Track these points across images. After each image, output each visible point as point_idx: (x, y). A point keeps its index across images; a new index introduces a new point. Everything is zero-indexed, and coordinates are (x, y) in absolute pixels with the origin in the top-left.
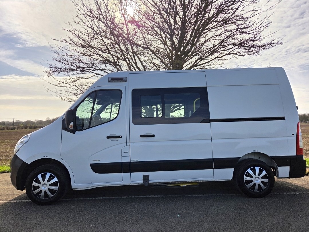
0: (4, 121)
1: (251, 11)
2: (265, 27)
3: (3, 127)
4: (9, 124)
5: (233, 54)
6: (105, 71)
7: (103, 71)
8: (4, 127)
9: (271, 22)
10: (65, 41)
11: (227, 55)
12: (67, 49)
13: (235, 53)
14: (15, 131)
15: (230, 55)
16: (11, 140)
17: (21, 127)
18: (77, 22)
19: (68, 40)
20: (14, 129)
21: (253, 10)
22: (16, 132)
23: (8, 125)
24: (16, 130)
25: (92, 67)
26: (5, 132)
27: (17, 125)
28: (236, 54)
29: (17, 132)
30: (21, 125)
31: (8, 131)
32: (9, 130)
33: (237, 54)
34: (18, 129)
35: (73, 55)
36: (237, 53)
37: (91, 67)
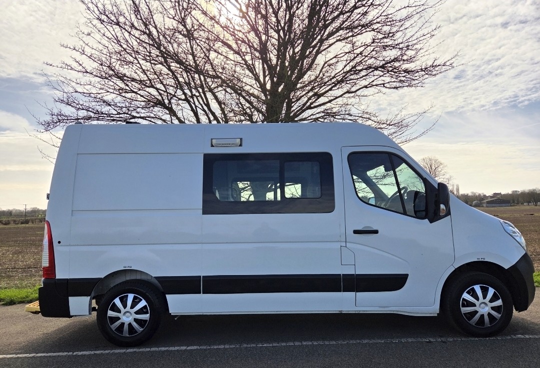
0: (11, 208)
1: (405, 7)
2: (429, 35)
3: (7, 219)
4: (20, 214)
5: (376, 85)
6: (150, 119)
7: (147, 120)
8: (10, 219)
9: (438, 26)
10: (69, 68)
11: (366, 87)
12: (75, 81)
13: (381, 84)
14: (27, 225)
15: (370, 87)
16: (17, 241)
17: (39, 219)
18: (86, 33)
19: (74, 65)
20: (27, 222)
21: (408, 6)
22: (28, 228)
23: (18, 215)
24: (30, 225)
25: (127, 114)
26: (10, 228)
27: (33, 216)
28: (382, 86)
29: (32, 228)
30: (40, 216)
31: (16, 226)
32: (17, 224)
33: (384, 86)
34: (33, 223)
35: (88, 92)
36: (384, 84)
37: (124, 113)
